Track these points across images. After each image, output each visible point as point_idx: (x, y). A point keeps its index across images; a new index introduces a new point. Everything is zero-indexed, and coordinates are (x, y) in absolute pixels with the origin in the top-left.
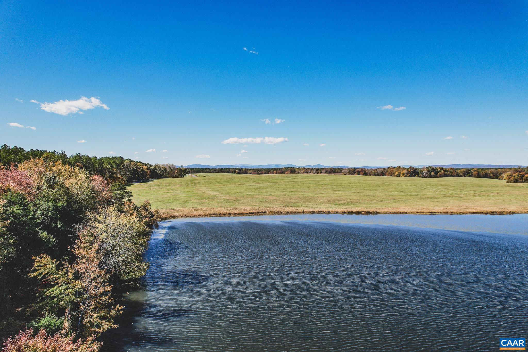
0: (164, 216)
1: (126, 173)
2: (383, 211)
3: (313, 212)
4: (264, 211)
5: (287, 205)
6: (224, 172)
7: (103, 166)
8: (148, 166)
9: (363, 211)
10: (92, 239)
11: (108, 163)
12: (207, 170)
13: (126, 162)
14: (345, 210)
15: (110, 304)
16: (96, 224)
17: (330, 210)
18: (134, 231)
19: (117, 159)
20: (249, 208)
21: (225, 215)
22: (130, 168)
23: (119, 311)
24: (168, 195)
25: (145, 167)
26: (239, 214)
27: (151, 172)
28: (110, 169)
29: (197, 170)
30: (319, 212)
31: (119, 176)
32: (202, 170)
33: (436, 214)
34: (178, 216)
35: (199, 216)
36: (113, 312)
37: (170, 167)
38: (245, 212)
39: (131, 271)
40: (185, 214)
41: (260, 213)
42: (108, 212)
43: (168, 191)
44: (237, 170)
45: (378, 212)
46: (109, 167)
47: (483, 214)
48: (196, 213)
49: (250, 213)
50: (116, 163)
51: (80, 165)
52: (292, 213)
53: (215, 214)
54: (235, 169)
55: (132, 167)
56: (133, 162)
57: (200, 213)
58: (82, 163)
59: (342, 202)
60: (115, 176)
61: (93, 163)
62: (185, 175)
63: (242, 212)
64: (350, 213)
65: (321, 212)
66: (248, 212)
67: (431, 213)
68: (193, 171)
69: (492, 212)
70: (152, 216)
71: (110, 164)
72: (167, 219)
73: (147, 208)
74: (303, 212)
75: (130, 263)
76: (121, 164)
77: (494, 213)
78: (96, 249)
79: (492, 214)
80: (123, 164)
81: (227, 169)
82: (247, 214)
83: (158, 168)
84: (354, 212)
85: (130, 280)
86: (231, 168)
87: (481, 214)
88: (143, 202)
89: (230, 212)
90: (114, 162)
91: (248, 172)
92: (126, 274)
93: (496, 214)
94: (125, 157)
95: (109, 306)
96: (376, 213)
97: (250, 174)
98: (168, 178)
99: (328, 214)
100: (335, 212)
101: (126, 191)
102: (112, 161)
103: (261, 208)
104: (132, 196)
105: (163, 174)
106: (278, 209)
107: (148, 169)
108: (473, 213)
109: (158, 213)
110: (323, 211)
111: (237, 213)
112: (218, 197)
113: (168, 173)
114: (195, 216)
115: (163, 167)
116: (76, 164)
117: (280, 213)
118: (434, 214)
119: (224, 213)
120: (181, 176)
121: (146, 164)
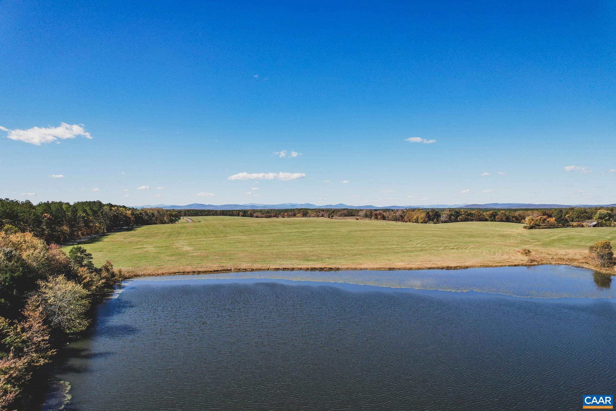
0: (127, 275)
1: (105, 220)
2: (345, 267)
3: (278, 269)
4: (229, 269)
5: (255, 261)
6: (226, 215)
7: (77, 215)
8: (132, 211)
9: (325, 268)
10: (38, 304)
11: (82, 210)
12: (207, 213)
13: (105, 207)
14: (309, 267)
15: (47, 348)
16: (47, 291)
17: (295, 266)
18: (77, 295)
19: (95, 204)
20: (215, 266)
21: (189, 273)
22: (110, 215)
23: (53, 352)
24: (140, 251)
25: (129, 212)
26: (203, 272)
27: (135, 218)
28: (85, 217)
29: (194, 212)
30: (284, 268)
31: (97, 225)
32: (201, 213)
33: (394, 270)
34: (142, 275)
35: (162, 274)
36: (50, 353)
37: (158, 212)
38: (210, 270)
39: (73, 326)
40: (149, 272)
41: (225, 270)
42: (57, 280)
43: (142, 247)
44: (242, 213)
45: (340, 269)
46: (84, 215)
47: (439, 269)
48: (160, 272)
49: (214, 271)
50: (93, 210)
51: (49, 216)
52: (257, 270)
53: (179, 272)
54: (239, 211)
55: (111, 214)
56: (114, 207)
57: (164, 272)
58: (50, 213)
59: (313, 258)
60: (91, 224)
61: (65, 212)
62: (176, 220)
63: (207, 270)
64: (313, 269)
65: (286, 268)
66: (212, 270)
67: (390, 269)
68: (190, 213)
69: (447, 267)
70: (113, 275)
71: (85, 211)
72: (130, 278)
73: (109, 268)
74: (268, 269)
75: (73, 320)
76: (99, 210)
77: (449, 268)
78: (41, 311)
79: (447, 269)
80: (101, 211)
81: (229, 211)
82: (211, 271)
83: (145, 213)
84: (317, 269)
85: (72, 334)
86: (234, 210)
87: (437, 269)
88: (104, 263)
89: (194, 270)
90: (91, 209)
91: (255, 215)
92: (69, 329)
93: (451, 269)
94: (104, 202)
95: (47, 350)
96: (338, 269)
97: (257, 217)
98: (156, 224)
99: (292, 271)
100: (299, 269)
101: (86, 253)
102: (88, 208)
103: (228, 266)
104: (92, 258)
105: (151, 219)
106: (244, 266)
107: (132, 214)
108: (430, 268)
109: (120, 272)
110: (288, 268)
111: (201, 271)
112: (190, 253)
113: (157, 218)
114: (158, 275)
115: (150, 212)
116: (43, 215)
117: (245, 270)
118: (393, 270)
119: (188, 271)
120: (172, 221)
121: (130, 209)
